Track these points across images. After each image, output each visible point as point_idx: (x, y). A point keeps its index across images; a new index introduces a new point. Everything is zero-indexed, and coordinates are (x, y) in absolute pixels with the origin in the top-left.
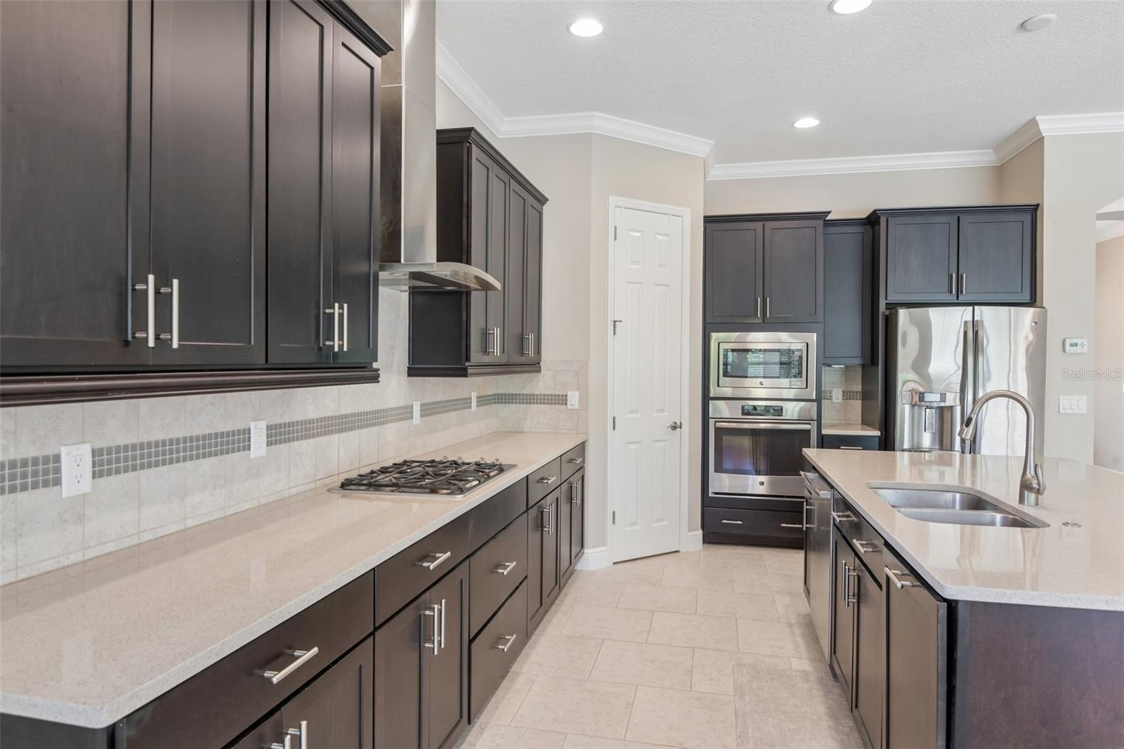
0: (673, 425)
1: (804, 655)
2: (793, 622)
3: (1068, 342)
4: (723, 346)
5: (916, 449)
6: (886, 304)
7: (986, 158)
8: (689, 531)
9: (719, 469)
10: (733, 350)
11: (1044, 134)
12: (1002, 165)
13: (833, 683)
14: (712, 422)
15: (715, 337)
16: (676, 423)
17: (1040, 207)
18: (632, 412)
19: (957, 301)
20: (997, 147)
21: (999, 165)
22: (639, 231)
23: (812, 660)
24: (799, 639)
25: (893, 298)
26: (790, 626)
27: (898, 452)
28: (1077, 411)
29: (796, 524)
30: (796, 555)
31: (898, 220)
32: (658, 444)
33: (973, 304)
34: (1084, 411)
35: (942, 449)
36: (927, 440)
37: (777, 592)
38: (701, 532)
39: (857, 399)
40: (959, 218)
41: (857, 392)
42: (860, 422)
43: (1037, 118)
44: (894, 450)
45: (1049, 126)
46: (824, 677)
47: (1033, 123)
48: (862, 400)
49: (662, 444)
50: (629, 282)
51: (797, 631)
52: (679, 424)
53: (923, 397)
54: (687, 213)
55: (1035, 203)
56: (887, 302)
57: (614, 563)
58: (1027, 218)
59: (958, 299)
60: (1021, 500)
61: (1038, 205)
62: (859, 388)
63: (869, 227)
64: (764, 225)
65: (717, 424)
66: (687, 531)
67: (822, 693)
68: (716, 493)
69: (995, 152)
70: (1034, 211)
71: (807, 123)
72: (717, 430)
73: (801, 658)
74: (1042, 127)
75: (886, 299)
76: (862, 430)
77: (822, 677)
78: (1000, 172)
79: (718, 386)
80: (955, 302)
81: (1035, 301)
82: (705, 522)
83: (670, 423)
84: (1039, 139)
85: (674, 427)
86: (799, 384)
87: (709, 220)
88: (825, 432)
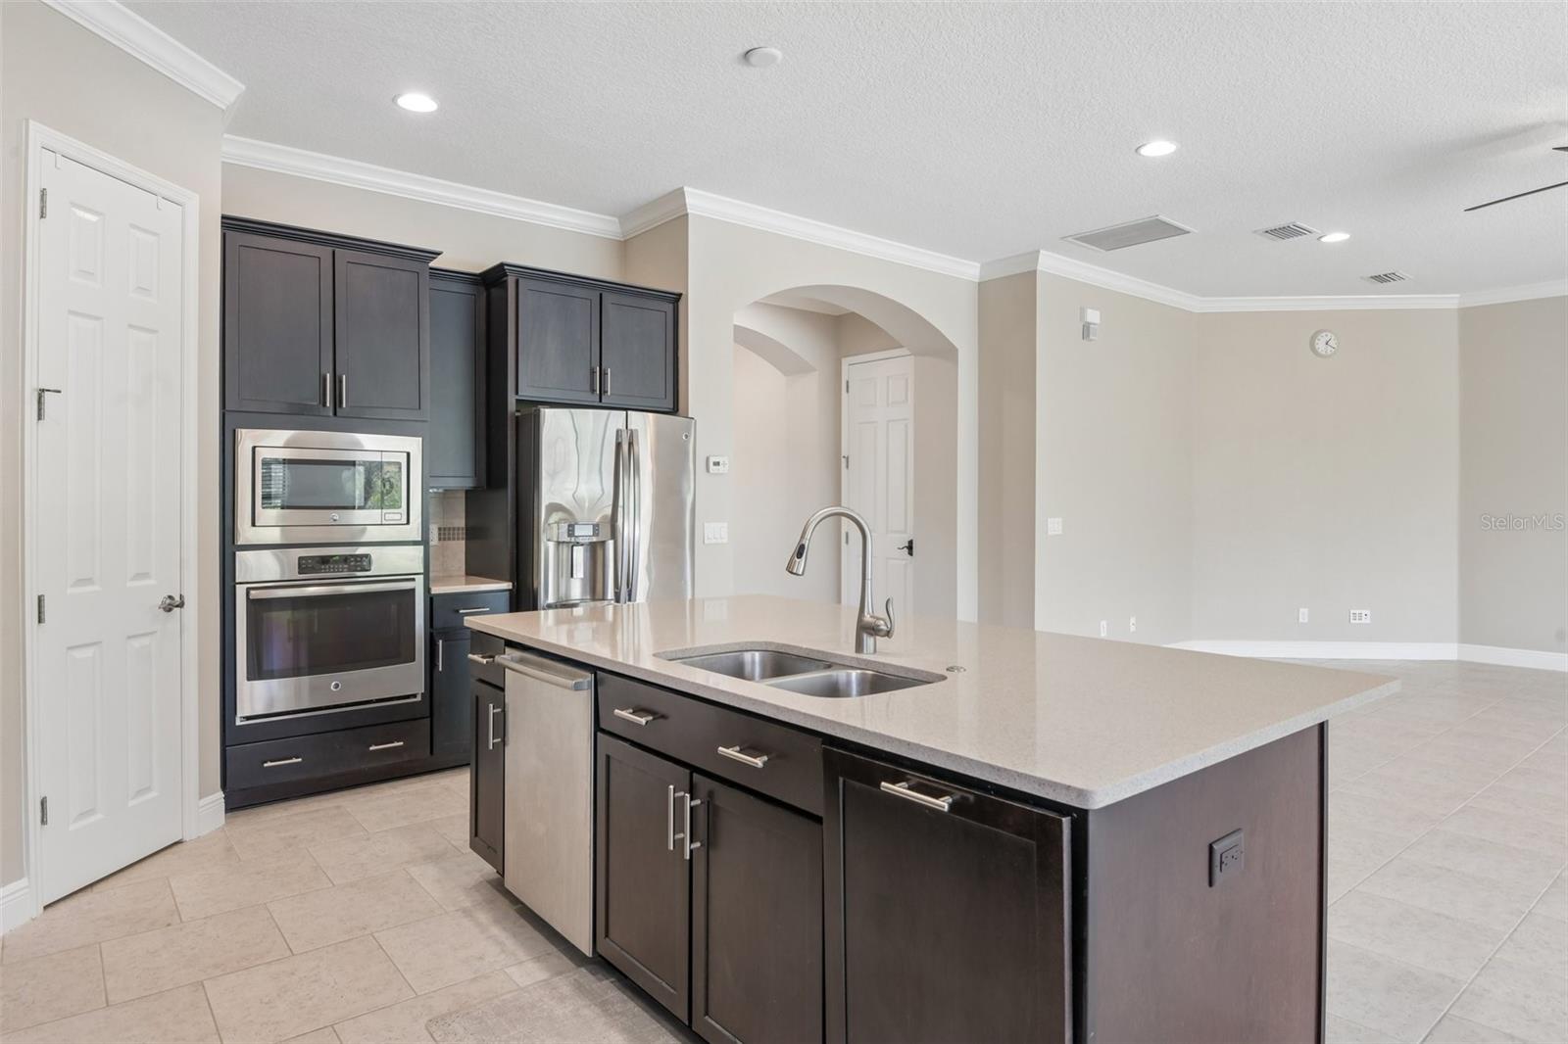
0: (168, 601)
1: (522, 955)
2: (468, 904)
3: (712, 460)
4: (262, 454)
5: (565, 604)
6: (517, 400)
7: (605, 226)
8: (200, 798)
9: (257, 672)
10: (285, 462)
11: (689, 211)
12: (625, 241)
13: (599, 984)
14: (241, 591)
15: (247, 438)
16: (170, 597)
17: (683, 298)
18: (82, 582)
19: (600, 404)
20: (624, 217)
21: (622, 240)
22: (96, 213)
23: (538, 959)
24: (495, 930)
25: (527, 392)
26: (466, 912)
27: (542, 612)
28: (720, 541)
29: (393, 742)
30: (394, 791)
31: (533, 284)
32: (136, 643)
33: (626, 409)
34: (725, 541)
35: (594, 599)
36: (576, 591)
37: (408, 862)
38: (221, 795)
39: (458, 539)
40: (601, 295)
41: (459, 529)
42: (463, 572)
43: (686, 189)
44: (535, 607)
45: (696, 201)
46: (582, 981)
47: (679, 194)
48: (467, 539)
49: (145, 641)
50: (71, 313)
51: (483, 917)
52: (177, 599)
53: (573, 531)
54: (193, 201)
55: (677, 290)
56: (518, 398)
57: (46, 907)
58: (669, 307)
59: (600, 401)
60: (859, 647)
61: (680, 295)
62: (461, 522)
63: (482, 289)
64: (334, 252)
65: (252, 592)
66: (198, 797)
67: (598, 1010)
68: (248, 718)
69: (620, 223)
70: (676, 299)
71: (418, 102)
72: (252, 604)
73: (521, 963)
74: (689, 200)
75: (517, 393)
76: (467, 583)
77: (575, 980)
78: (624, 247)
79: (253, 525)
80: (596, 404)
81: (678, 410)
82: (228, 774)
83: (159, 599)
84: (683, 216)
85: (169, 607)
86: (398, 517)
87: (232, 225)
88: (435, 590)
